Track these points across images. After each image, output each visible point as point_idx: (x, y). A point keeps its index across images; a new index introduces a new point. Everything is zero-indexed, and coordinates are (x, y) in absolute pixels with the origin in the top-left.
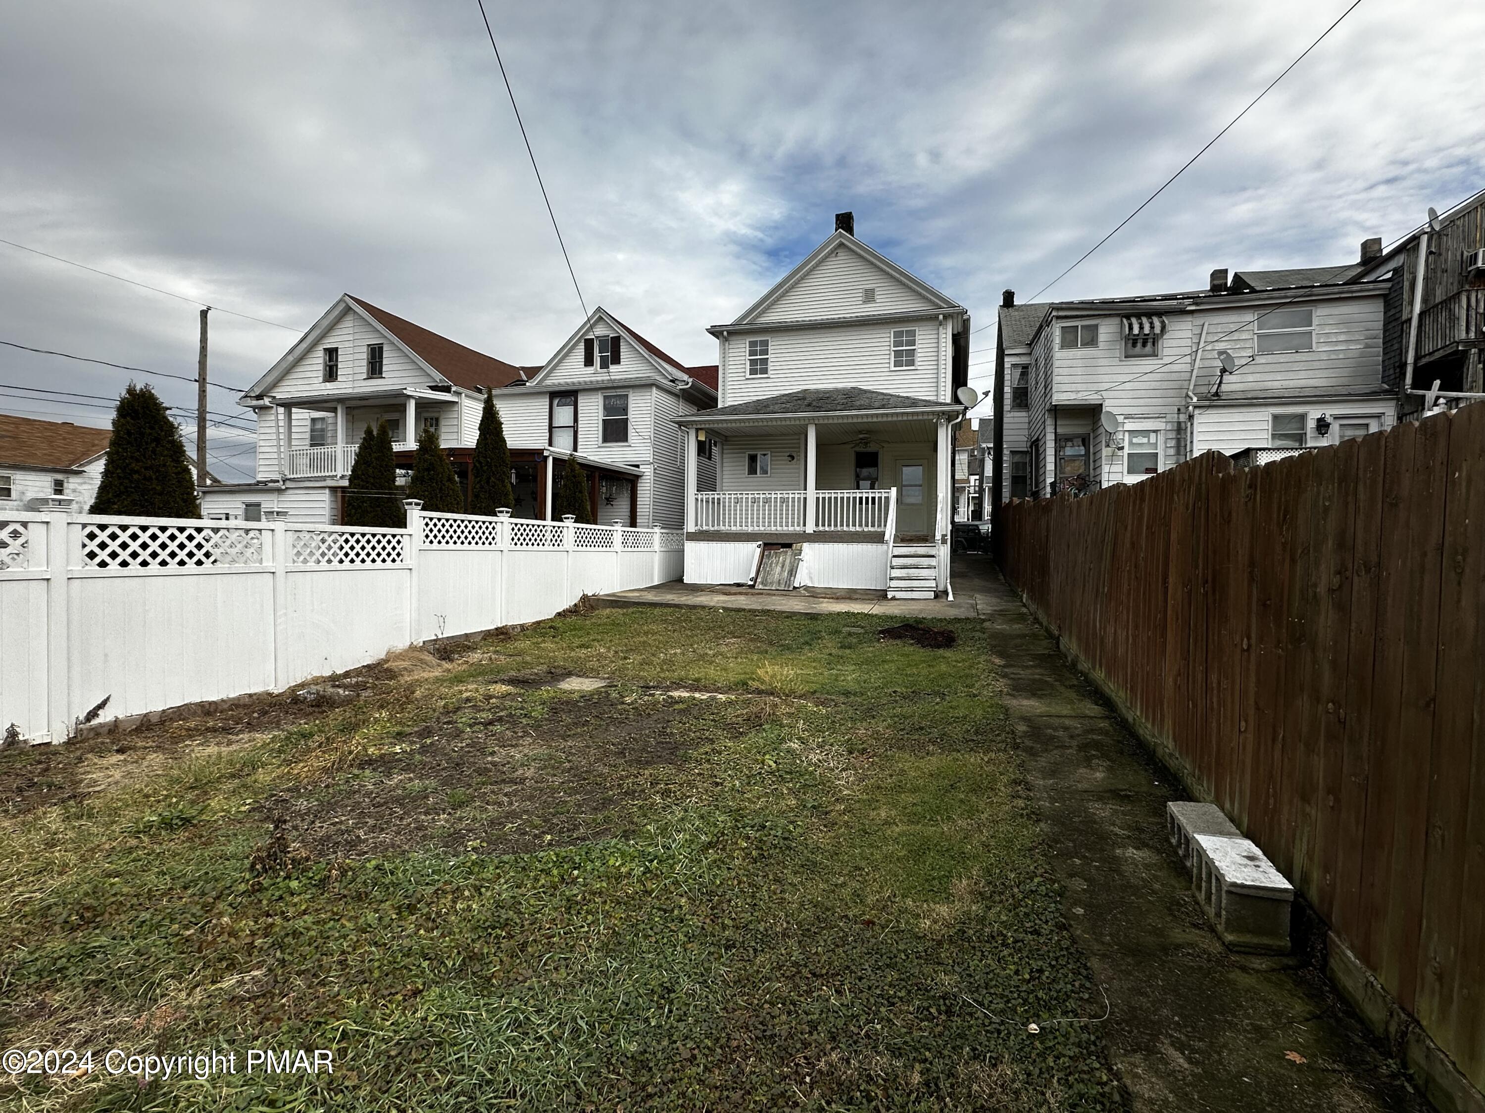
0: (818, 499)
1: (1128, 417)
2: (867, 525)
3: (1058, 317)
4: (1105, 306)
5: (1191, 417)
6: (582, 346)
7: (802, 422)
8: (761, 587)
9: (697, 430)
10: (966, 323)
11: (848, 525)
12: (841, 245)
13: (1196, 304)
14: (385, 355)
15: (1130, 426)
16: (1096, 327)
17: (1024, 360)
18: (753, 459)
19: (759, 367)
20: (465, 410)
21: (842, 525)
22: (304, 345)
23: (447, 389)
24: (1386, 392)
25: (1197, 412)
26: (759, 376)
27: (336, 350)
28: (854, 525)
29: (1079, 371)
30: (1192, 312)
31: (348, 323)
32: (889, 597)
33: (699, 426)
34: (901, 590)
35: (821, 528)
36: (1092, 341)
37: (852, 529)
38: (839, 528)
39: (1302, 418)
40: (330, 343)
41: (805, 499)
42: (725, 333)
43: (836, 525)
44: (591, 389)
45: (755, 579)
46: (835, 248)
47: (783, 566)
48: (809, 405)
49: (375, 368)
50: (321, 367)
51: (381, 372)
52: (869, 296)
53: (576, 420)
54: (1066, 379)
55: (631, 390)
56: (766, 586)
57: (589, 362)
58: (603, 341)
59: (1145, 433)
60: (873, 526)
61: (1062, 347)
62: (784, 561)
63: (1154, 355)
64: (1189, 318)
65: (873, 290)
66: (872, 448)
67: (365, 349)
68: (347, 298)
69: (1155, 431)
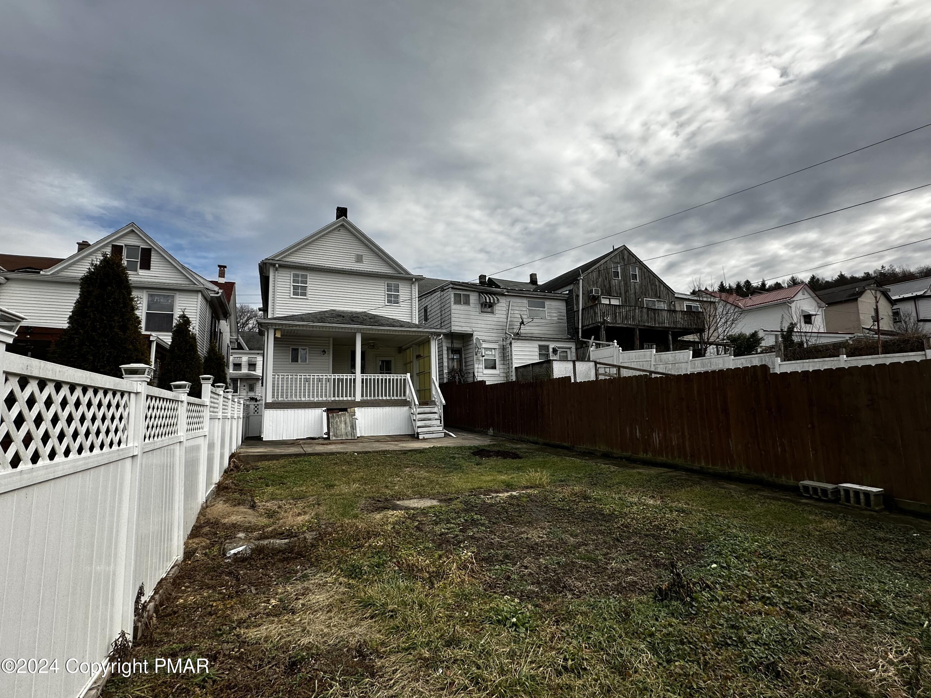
0: (363, 379)
1: (484, 341)
2: (393, 396)
3: (452, 288)
4: (474, 286)
5: (511, 343)
7: (353, 331)
8: (334, 438)
9: (275, 330)
11: (382, 396)
12: (342, 226)
13: (508, 292)
15: (484, 345)
16: (469, 296)
18: (295, 352)
19: (300, 291)
21: (378, 396)
24: (570, 339)
25: (513, 341)
26: (299, 297)
28: (386, 396)
29: (462, 316)
30: (506, 295)
32: (420, 438)
33: (277, 327)
34: (427, 433)
35: (365, 398)
36: (467, 302)
37: (384, 398)
38: (376, 398)
39: (547, 347)
41: (354, 379)
42: (277, 265)
43: (374, 396)
45: (328, 433)
46: (339, 227)
47: (346, 423)
52: (359, 259)
54: (457, 320)
55: (178, 293)
56: (337, 437)
59: (491, 349)
60: (397, 396)
61: (455, 303)
62: (346, 420)
63: (492, 312)
64: (504, 298)
65: (361, 256)
69: (494, 349)
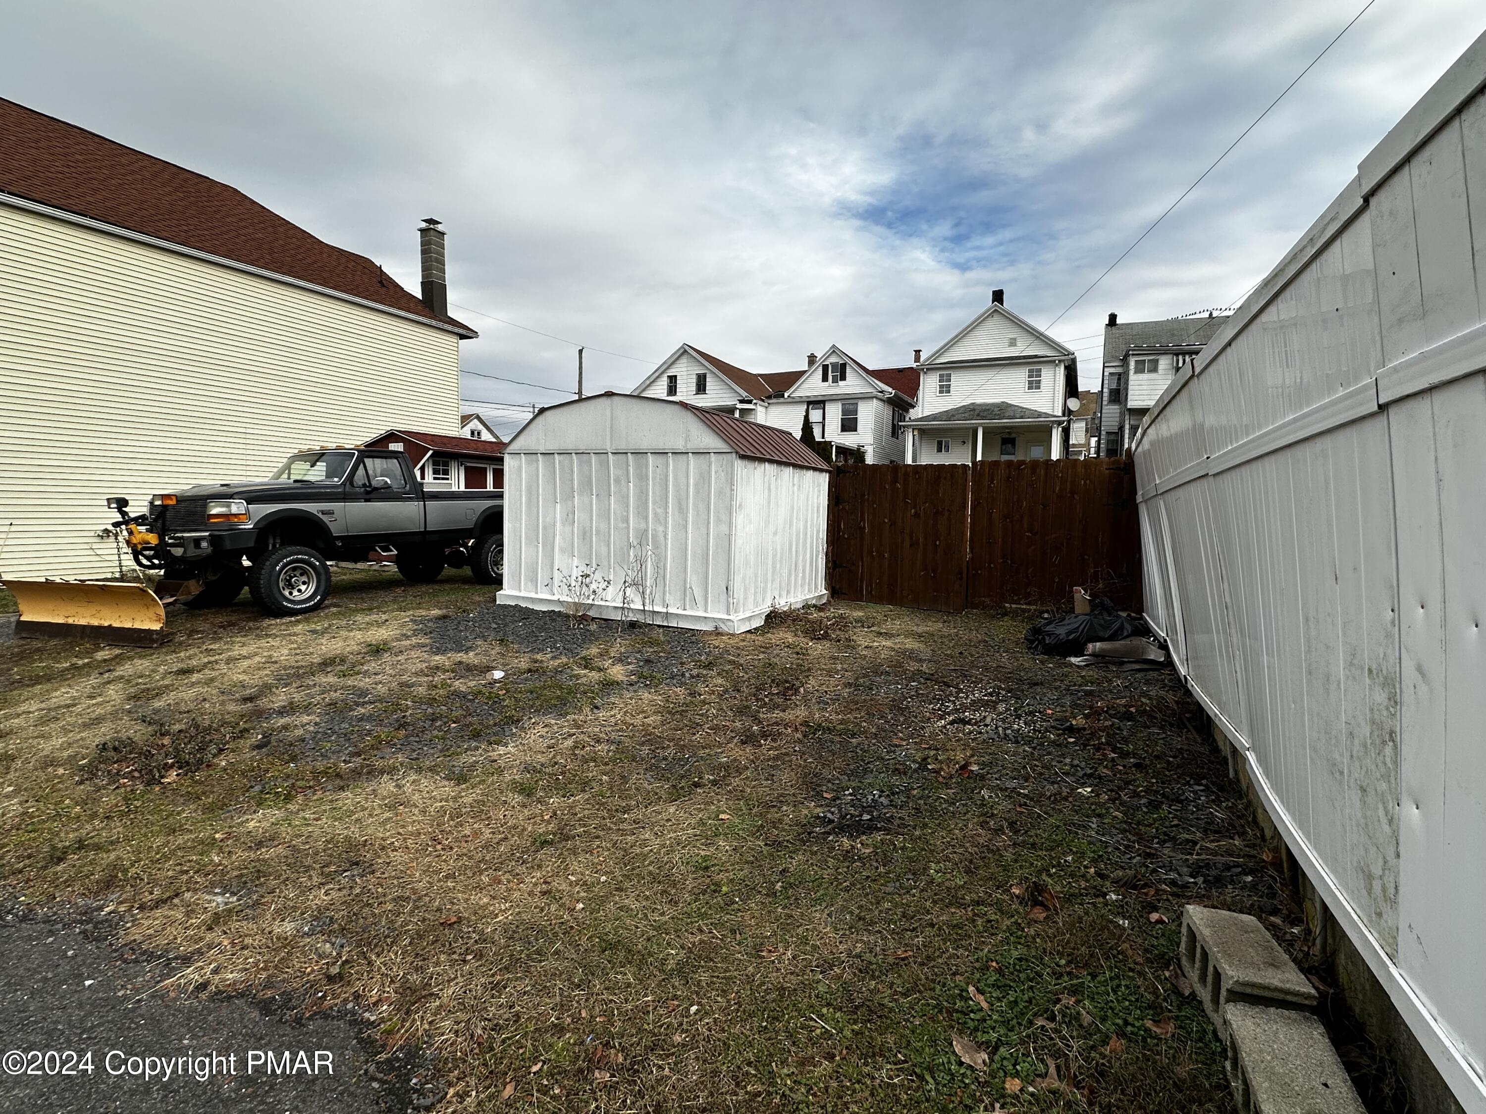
3: (1133, 355)
4: (1162, 348)
6: (821, 369)
7: (975, 426)
9: (913, 430)
10: (1074, 361)
12: (996, 310)
14: (708, 380)
16: (1157, 361)
17: (1119, 370)
18: (940, 443)
19: (945, 389)
20: (759, 413)
22: (657, 374)
23: (750, 402)
26: (945, 395)
27: (676, 377)
29: (1145, 387)
31: (684, 360)
33: (914, 427)
36: (1154, 369)
40: (671, 372)
44: (834, 399)
46: (992, 313)
48: (978, 415)
49: (701, 387)
50: (666, 387)
51: (705, 390)
52: (1013, 343)
53: (824, 418)
54: (1137, 393)
55: (858, 401)
57: (825, 379)
58: (834, 365)
61: (1136, 372)
65: (1015, 339)
66: (1013, 436)
67: (695, 376)
68: (687, 348)
